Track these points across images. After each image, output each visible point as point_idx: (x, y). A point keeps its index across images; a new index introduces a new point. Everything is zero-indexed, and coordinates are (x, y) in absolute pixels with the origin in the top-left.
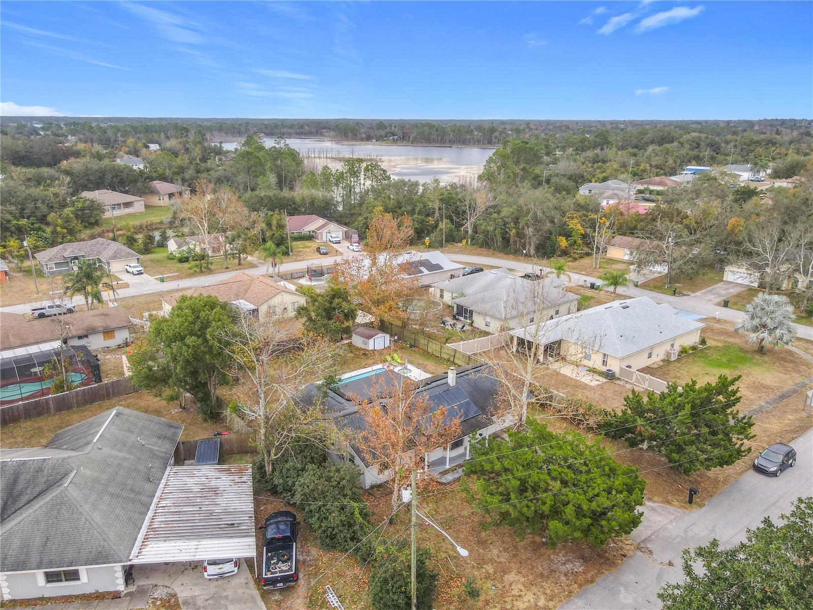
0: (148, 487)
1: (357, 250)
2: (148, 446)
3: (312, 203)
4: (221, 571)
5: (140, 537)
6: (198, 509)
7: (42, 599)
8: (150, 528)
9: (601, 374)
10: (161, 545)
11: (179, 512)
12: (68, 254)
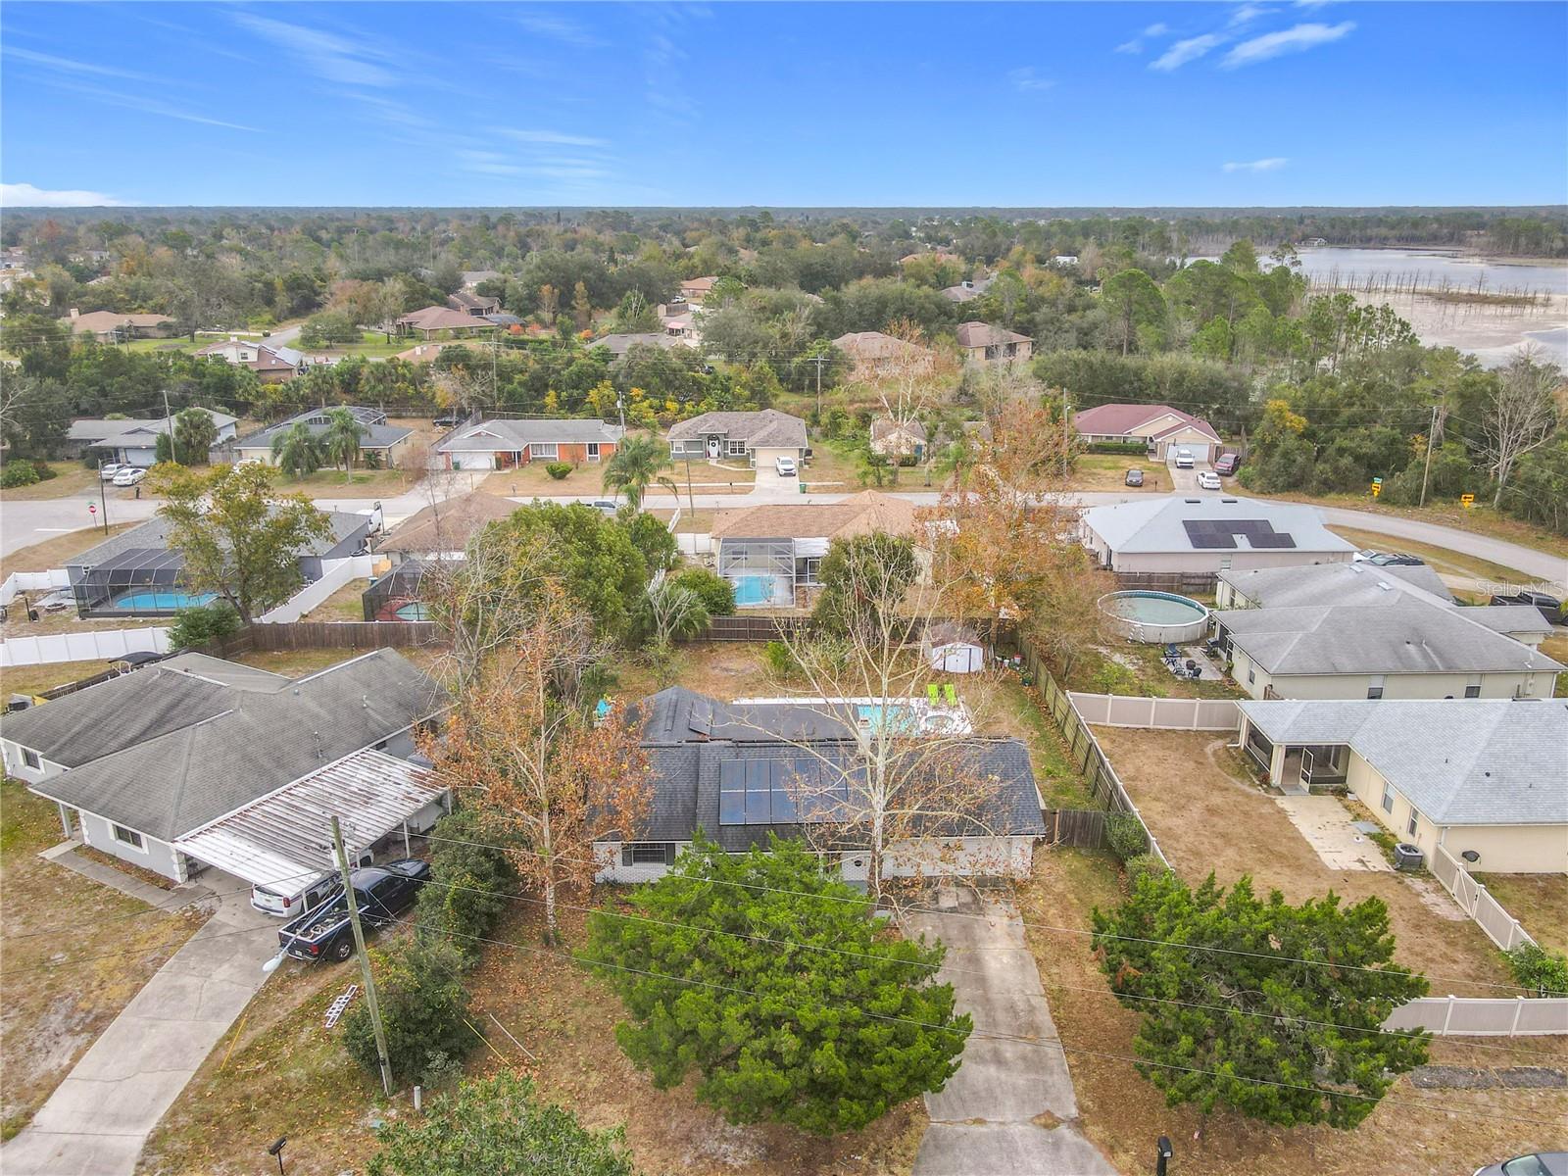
0: (305, 763)
1: (1209, 486)
2: (370, 711)
3: (1178, 382)
4: (268, 905)
5: (221, 819)
6: (320, 813)
7: (112, 857)
8: (243, 815)
9: (1383, 841)
10: (225, 839)
11: (297, 807)
12: (704, 430)
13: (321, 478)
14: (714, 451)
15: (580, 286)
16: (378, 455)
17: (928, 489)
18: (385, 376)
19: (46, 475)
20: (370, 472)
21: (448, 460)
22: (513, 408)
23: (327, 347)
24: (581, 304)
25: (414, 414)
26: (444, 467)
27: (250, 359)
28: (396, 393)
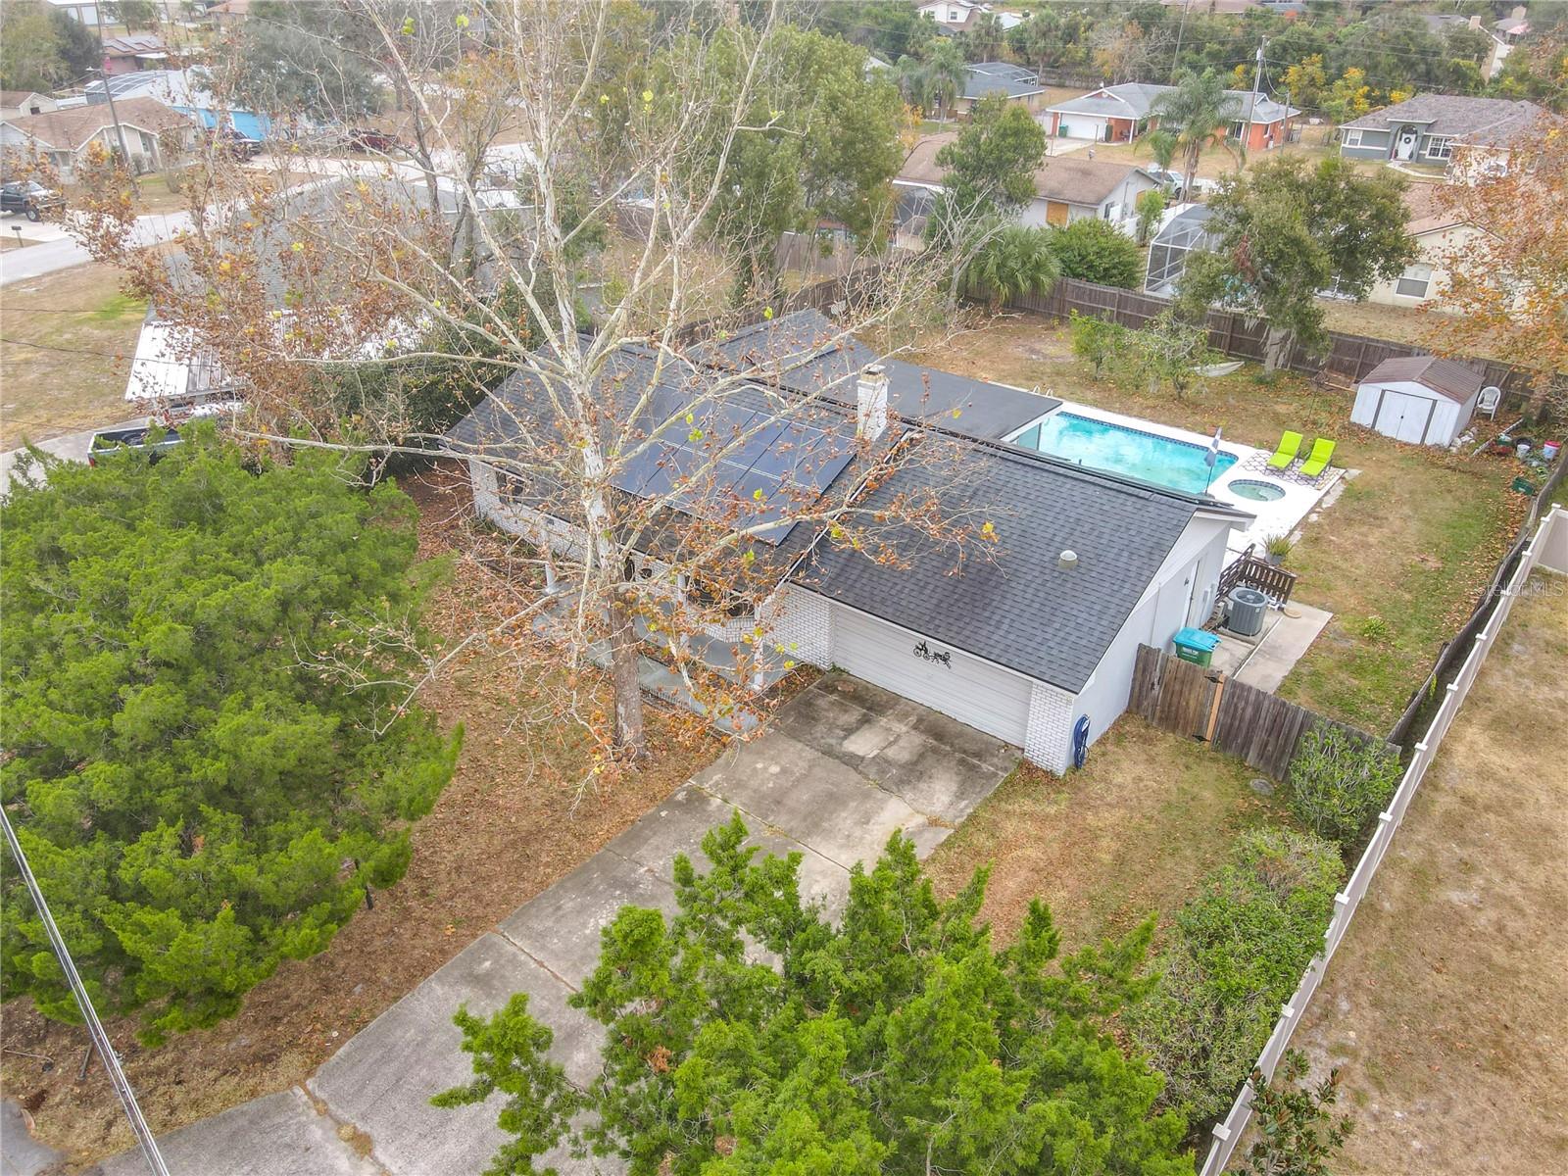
12: (1400, 116)
14: (1405, 150)
18: (1050, 30)
21: (1055, 123)
27: (959, 20)
28: (1063, 54)
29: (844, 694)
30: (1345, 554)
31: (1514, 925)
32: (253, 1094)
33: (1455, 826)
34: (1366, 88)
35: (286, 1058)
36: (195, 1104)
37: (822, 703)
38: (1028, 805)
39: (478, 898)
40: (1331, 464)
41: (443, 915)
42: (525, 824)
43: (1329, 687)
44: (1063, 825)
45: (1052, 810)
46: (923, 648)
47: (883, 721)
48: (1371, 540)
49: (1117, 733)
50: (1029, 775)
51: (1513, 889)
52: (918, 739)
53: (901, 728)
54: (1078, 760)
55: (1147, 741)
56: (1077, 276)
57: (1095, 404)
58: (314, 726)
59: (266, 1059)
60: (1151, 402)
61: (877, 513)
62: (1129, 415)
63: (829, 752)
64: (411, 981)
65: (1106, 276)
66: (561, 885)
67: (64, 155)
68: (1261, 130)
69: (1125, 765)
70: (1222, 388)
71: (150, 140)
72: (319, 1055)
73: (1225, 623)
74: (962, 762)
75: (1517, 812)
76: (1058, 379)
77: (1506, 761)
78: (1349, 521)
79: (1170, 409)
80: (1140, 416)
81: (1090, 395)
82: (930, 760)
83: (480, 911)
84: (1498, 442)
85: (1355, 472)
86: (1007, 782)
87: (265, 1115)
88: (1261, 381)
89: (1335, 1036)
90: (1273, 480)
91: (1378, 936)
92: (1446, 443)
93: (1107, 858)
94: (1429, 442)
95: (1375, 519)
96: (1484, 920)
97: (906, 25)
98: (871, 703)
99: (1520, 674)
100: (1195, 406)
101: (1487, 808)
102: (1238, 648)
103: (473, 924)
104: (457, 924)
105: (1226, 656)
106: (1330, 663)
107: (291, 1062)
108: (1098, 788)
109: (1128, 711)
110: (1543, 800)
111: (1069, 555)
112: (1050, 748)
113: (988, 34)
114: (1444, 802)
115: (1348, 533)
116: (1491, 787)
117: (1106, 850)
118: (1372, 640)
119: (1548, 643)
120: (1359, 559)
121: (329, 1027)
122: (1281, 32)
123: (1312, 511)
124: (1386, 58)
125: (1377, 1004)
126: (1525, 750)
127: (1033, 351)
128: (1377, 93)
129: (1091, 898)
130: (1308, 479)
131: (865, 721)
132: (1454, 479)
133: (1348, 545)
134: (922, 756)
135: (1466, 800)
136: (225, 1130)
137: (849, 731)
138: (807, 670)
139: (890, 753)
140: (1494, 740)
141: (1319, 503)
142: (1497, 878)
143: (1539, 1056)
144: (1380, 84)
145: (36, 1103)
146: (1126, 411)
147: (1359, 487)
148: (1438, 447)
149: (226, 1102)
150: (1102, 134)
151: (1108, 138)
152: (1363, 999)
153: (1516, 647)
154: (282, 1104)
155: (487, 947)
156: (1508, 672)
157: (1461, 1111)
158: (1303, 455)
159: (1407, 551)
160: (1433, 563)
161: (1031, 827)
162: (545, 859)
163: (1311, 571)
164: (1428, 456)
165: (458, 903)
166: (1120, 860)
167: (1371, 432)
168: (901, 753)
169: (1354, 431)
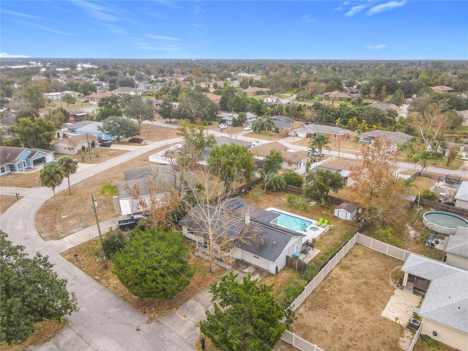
12: (371, 135)
13: (261, 133)
14: (373, 142)
15: (384, 87)
16: (279, 129)
17: (434, 166)
18: (294, 109)
19: (210, 124)
20: (275, 134)
21: (295, 133)
22: (327, 122)
23: (302, 100)
24: (383, 92)
25: (302, 120)
26: (294, 135)
27: (274, 102)
28: (298, 114)
29: (244, 263)
30: (326, 240)
31: (333, 293)
32: (171, 312)
33: (329, 281)
34: (367, 124)
35: (174, 308)
36: (164, 313)
37: (240, 265)
38: (269, 278)
39: (194, 291)
40: (328, 224)
41: (190, 292)
42: (199, 281)
43: (317, 262)
44: (274, 281)
45: (273, 279)
46: (255, 256)
47: (249, 267)
48: (331, 238)
49: (284, 269)
50: (270, 274)
51: (335, 289)
52: (254, 270)
53: (252, 268)
54: (277, 272)
55: (288, 270)
56: (290, 184)
57: (290, 212)
58: (180, 265)
59: (171, 308)
60: (300, 211)
61: (248, 237)
62: (296, 214)
63: (241, 272)
64: (187, 300)
65: (295, 184)
66: (205, 289)
67: (73, 149)
68: (341, 137)
69: (284, 273)
70: (313, 208)
71: (90, 144)
72: (177, 308)
73: (303, 252)
74: (260, 273)
75: (339, 279)
76: (284, 206)
77: (340, 272)
78: (328, 234)
79: (303, 213)
80: (298, 214)
81: (289, 210)
82: (256, 272)
83: (195, 292)
84: (359, 219)
85: (332, 225)
86: (267, 275)
87: (173, 314)
88: (322, 206)
89: (305, 305)
90: (318, 227)
91: (314, 295)
92: (349, 220)
93: (279, 285)
94: (347, 219)
95: (333, 234)
96: (329, 293)
97: (261, 105)
98: (247, 265)
99: (347, 260)
100: (308, 212)
101: (335, 279)
102: (304, 256)
103: (194, 294)
104: (192, 294)
105: (302, 257)
106: (318, 258)
107: (174, 309)
108: (280, 276)
109: (286, 266)
110: (344, 277)
111: (275, 242)
112: (273, 271)
113: (280, 109)
114: (329, 278)
115: (327, 237)
116: (337, 276)
117: (279, 284)
118: (326, 255)
119: (354, 255)
120: (328, 241)
121: (178, 305)
122: (348, 111)
123: (323, 233)
124: (371, 118)
125: (312, 302)
126: (344, 271)
127: (281, 200)
128: (370, 125)
129: (277, 290)
130: (324, 227)
131: (247, 267)
132: (349, 226)
133: (327, 239)
134: (255, 272)
135: (332, 278)
136: (168, 315)
137: (244, 269)
138: (238, 260)
139: (250, 272)
140: (340, 269)
141: (324, 231)
142: (333, 287)
143: (330, 307)
144: (370, 124)
145: (145, 313)
146: (295, 213)
147: (332, 228)
148: (348, 220)
149: (168, 313)
150: (305, 136)
151: (307, 137)
152: (310, 301)
153: (349, 255)
154: (174, 313)
155: (196, 296)
156: (346, 259)
157: (319, 313)
158: (323, 222)
159: (336, 240)
160: (340, 242)
161: (269, 281)
162: (202, 286)
163: (319, 243)
164: (346, 222)
165: (192, 291)
166: (281, 285)
167: (337, 217)
168: (252, 272)
169: (334, 217)
